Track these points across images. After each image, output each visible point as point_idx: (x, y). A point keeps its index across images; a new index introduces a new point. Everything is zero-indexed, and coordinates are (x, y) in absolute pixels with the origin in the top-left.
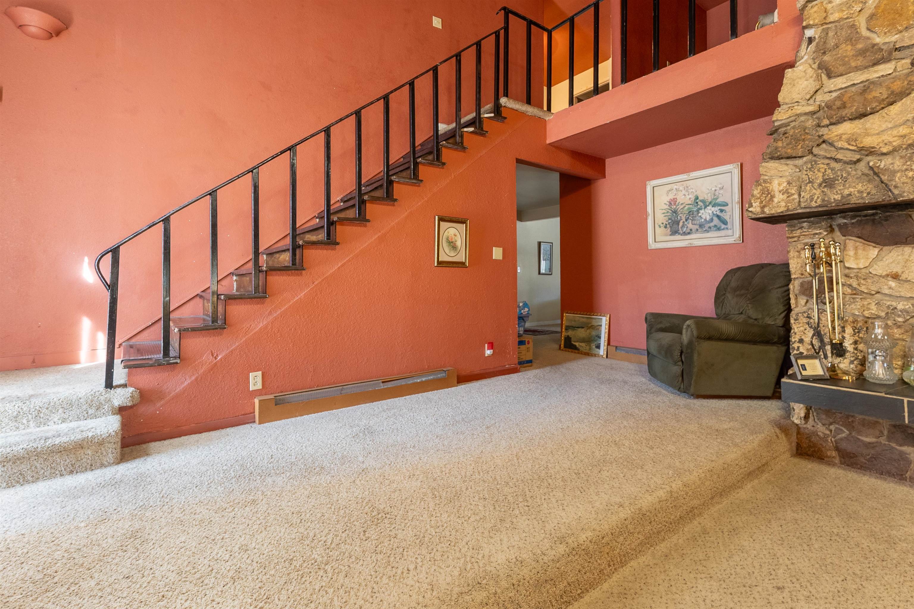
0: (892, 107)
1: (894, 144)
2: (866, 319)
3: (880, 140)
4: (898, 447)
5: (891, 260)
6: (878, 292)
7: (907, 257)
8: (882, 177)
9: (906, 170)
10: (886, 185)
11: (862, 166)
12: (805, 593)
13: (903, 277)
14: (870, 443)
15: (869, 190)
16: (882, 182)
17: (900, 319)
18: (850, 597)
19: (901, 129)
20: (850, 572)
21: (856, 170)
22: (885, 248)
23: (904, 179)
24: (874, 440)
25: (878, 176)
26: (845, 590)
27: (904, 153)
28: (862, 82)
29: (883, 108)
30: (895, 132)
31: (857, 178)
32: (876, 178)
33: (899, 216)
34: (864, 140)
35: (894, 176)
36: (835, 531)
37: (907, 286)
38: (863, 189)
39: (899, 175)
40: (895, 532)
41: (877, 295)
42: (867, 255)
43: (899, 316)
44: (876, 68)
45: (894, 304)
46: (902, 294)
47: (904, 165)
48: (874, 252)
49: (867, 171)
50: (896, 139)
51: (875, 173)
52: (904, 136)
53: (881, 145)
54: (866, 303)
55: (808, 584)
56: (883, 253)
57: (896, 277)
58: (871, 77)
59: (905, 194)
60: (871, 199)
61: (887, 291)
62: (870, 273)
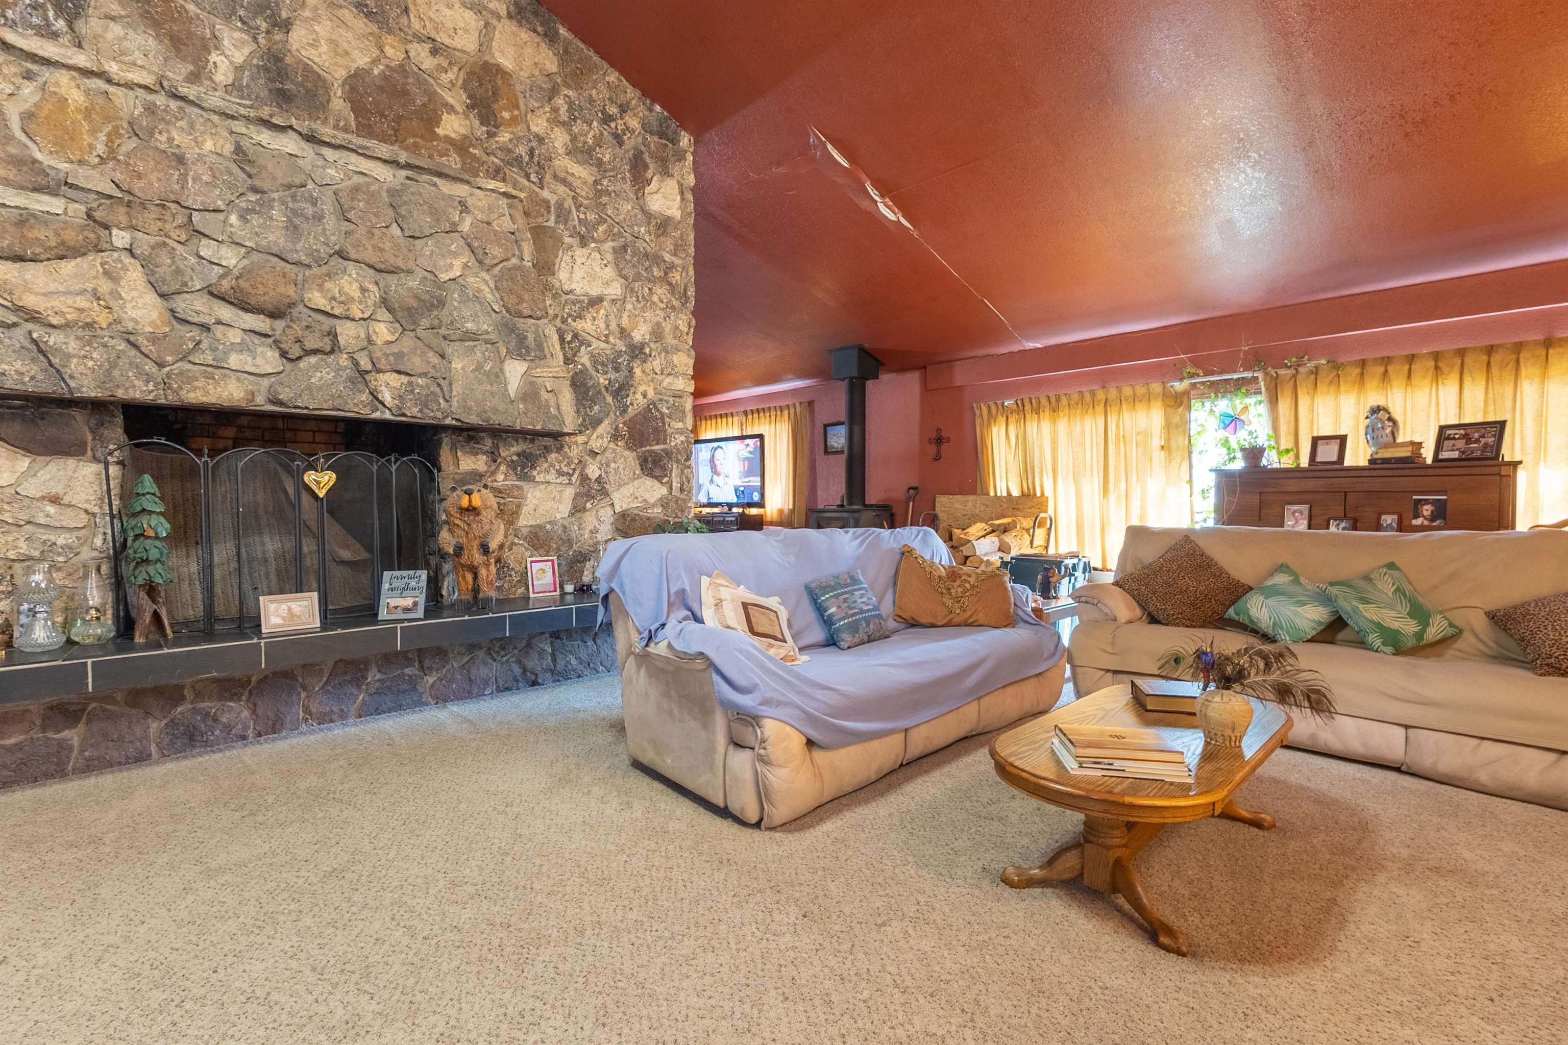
0: (63, 263)
1: (68, 316)
2: (9, 563)
3: (49, 305)
4: (55, 736)
5: (48, 477)
6: (29, 522)
7: (70, 473)
8: (52, 358)
9: (85, 357)
10: (58, 371)
11: (19, 334)
12: (38, 944)
13: (66, 500)
14: (14, 745)
15: (33, 373)
16: (51, 365)
17: (61, 559)
18: (91, 912)
19: (78, 299)
20: (73, 891)
21: (10, 338)
22: (39, 458)
23: (81, 369)
24: (21, 738)
25: (45, 356)
26: (81, 910)
27: (80, 333)
28: (17, 207)
29: (49, 259)
30: (70, 301)
31: (14, 351)
32: (42, 358)
33: (60, 415)
34: (24, 297)
35: (68, 361)
36: (24, 866)
37: (70, 512)
38: (24, 370)
39: (75, 361)
40: (93, 830)
41: (28, 527)
42: (13, 467)
43: (59, 554)
44: (37, 196)
45: (52, 538)
46: (65, 524)
47: (81, 349)
48: (24, 463)
49: (27, 344)
50: (70, 310)
51: (40, 351)
52: (81, 310)
53: (49, 312)
54: (10, 539)
55: (35, 934)
56: (36, 466)
57: (55, 500)
58: (30, 206)
59: (84, 389)
60: (36, 386)
61: (42, 521)
62: (17, 493)
